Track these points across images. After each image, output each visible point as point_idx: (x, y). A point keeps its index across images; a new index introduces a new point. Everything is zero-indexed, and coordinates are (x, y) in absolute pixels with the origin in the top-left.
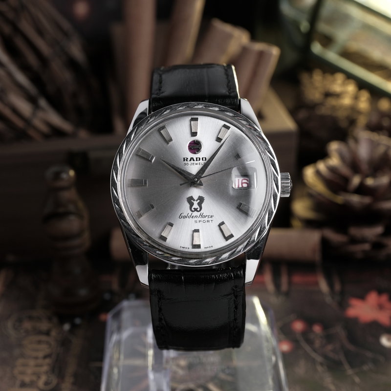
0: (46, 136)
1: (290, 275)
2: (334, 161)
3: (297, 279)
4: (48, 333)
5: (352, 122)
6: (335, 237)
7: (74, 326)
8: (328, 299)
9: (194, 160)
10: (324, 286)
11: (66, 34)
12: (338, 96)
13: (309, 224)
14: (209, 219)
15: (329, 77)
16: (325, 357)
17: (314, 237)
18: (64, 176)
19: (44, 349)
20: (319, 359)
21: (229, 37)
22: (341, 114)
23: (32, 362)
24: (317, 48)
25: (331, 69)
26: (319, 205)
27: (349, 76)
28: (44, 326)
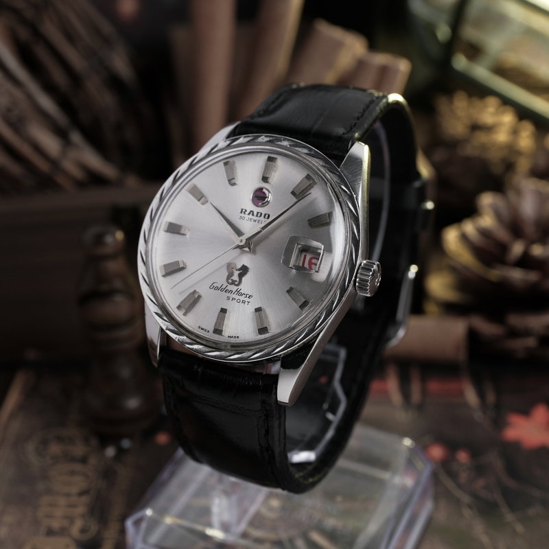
0: (81, 185)
1: (424, 380)
2: (487, 221)
3: (434, 386)
4: (84, 460)
5: (509, 166)
6: (487, 328)
7: (121, 451)
8: (478, 416)
9: (253, 215)
10: (471, 396)
11: (106, 41)
12: (489, 129)
13: (451, 309)
14: (245, 299)
15: (478, 103)
16: (475, 496)
17: (456, 329)
18: (109, 239)
19: (79, 483)
20: (466, 499)
21: (339, 45)
22: (494, 156)
23: (62, 501)
24: (460, 62)
25: (480, 91)
26: (465, 282)
27: (506, 102)
28: (79, 449)
